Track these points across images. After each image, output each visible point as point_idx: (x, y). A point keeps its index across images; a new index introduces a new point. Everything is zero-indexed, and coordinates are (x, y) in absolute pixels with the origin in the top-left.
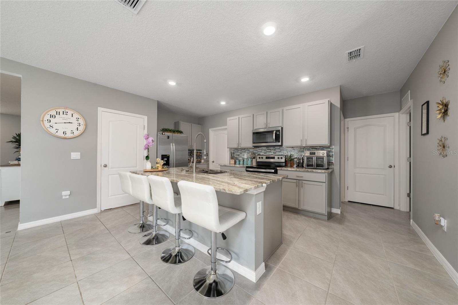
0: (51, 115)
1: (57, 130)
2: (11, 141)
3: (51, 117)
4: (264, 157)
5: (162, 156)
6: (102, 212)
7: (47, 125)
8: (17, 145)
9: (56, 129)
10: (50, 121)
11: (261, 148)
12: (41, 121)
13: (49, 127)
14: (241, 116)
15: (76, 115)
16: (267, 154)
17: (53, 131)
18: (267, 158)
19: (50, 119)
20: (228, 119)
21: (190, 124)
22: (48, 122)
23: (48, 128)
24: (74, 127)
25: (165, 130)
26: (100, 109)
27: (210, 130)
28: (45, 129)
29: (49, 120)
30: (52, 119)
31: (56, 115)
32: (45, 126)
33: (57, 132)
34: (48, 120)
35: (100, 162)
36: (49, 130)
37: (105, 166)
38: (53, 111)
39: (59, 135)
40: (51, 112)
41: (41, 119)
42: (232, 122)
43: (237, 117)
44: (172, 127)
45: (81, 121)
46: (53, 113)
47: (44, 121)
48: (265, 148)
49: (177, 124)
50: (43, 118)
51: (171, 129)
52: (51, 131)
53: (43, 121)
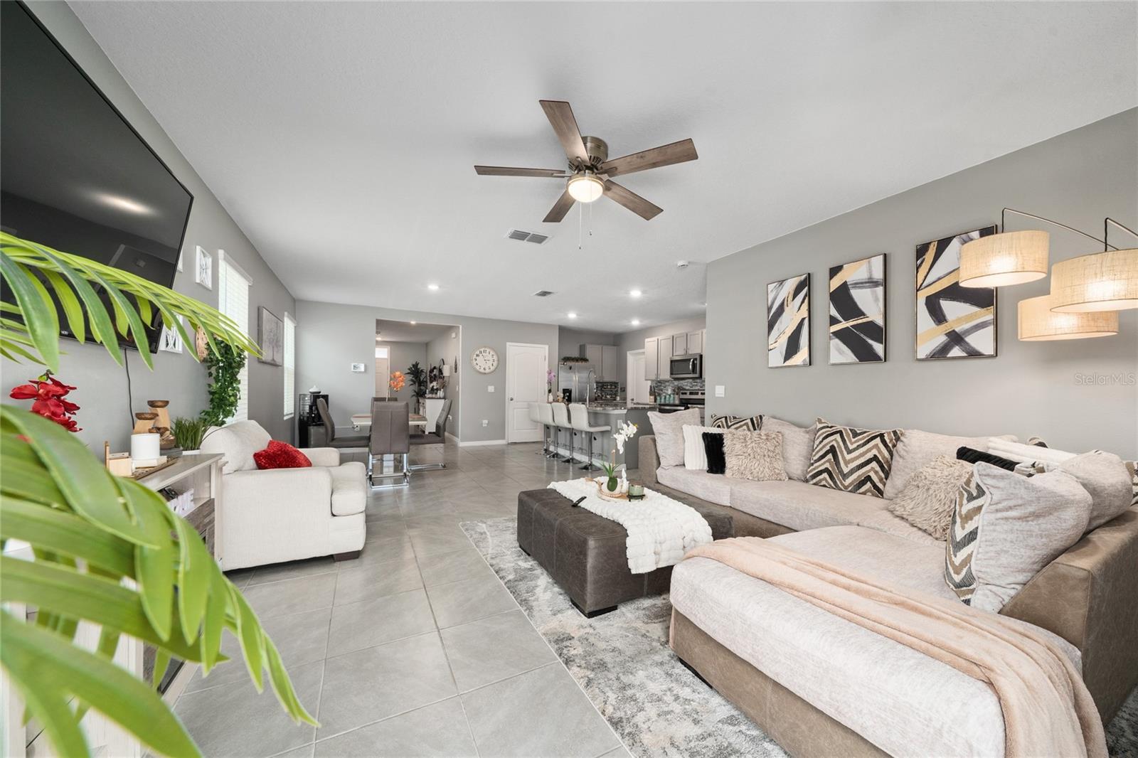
2: (408, 373)
3: (476, 356)
4: (688, 392)
5: (564, 390)
6: (509, 444)
10: (476, 360)
11: (687, 381)
12: (471, 360)
14: (660, 338)
15: (492, 353)
16: (694, 388)
17: (478, 368)
18: (691, 394)
20: (646, 340)
21: (600, 346)
23: (475, 365)
24: (490, 363)
25: (566, 359)
26: (508, 344)
27: (628, 353)
32: (473, 364)
35: (508, 396)
36: (475, 367)
37: (512, 400)
39: (481, 371)
40: (477, 351)
42: (650, 343)
43: (655, 339)
44: (576, 354)
45: (495, 358)
46: (478, 353)
47: (473, 360)
48: (691, 380)
49: (582, 348)
51: (573, 356)
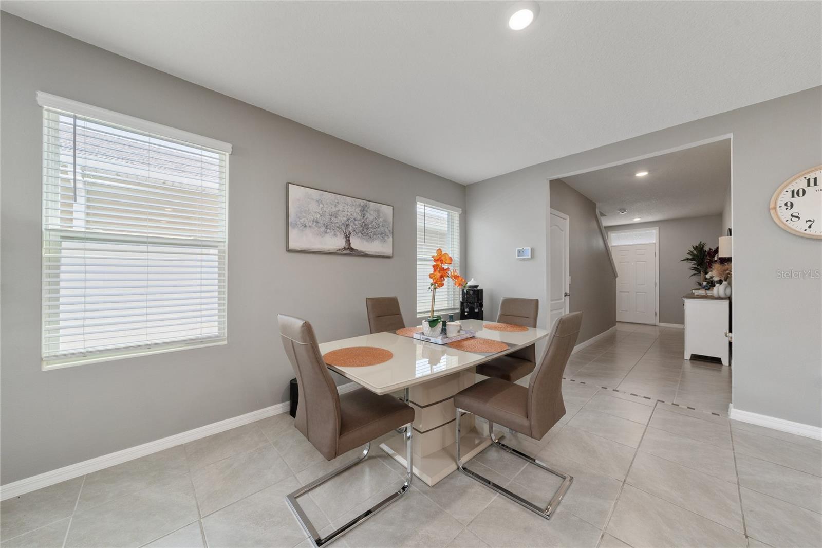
0: (793, 191)
1: (809, 223)
3: (793, 196)
7: (785, 214)
8: (694, 264)
9: (807, 221)
10: (792, 205)
12: (772, 209)
13: (790, 220)
17: (799, 226)
19: (793, 200)
22: (787, 209)
23: (787, 221)
28: (781, 225)
29: (789, 204)
30: (796, 200)
31: (807, 189)
32: (779, 218)
33: (810, 227)
34: (786, 204)
36: (790, 225)
38: (798, 181)
39: (816, 234)
40: (793, 184)
41: (772, 206)
47: (778, 209)
50: (776, 202)
52: (794, 227)
53: (775, 208)
